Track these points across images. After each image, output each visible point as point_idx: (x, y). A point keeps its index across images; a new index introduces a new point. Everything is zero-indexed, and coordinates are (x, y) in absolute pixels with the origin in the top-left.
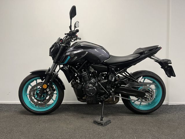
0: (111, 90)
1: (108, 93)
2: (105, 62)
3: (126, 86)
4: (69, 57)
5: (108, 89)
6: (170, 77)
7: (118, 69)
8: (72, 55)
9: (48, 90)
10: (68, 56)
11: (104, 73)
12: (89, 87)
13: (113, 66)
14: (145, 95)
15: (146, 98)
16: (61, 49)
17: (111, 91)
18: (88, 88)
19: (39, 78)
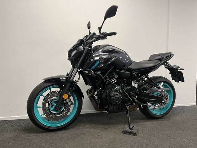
0: (135, 97)
1: (132, 101)
2: (129, 68)
3: (147, 92)
4: (98, 62)
5: (133, 96)
6: (178, 82)
7: (140, 75)
8: (102, 60)
10: (97, 60)
13: (135, 72)
14: (163, 100)
15: (164, 103)
16: (85, 53)
17: (135, 99)
18: (114, 96)
19: (57, 86)
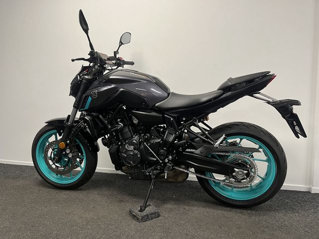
0: (167, 157)
1: (162, 163)
2: (157, 107)
3: (196, 152)
4: (90, 99)
5: (162, 155)
7: (184, 119)
8: (94, 95)
9: (68, 151)
10: (88, 96)
11: (162, 125)
12: (127, 150)
13: (171, 113)
14: (234, 171)
17: (166, 160)
18: (125, 152)
